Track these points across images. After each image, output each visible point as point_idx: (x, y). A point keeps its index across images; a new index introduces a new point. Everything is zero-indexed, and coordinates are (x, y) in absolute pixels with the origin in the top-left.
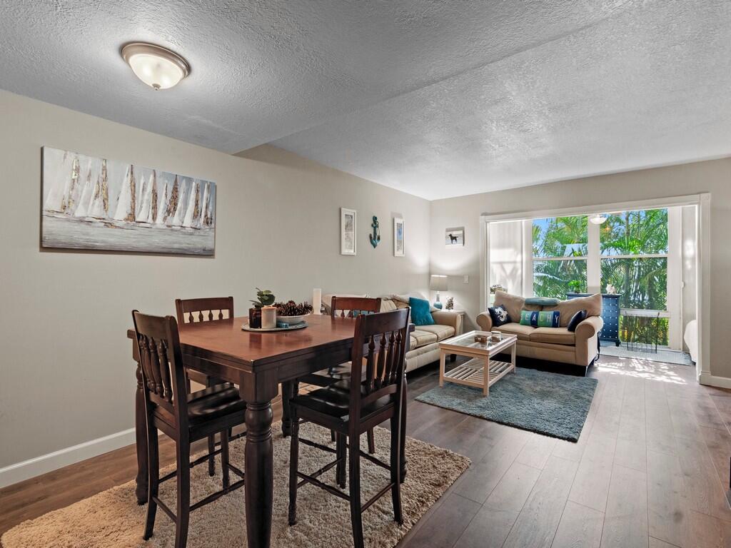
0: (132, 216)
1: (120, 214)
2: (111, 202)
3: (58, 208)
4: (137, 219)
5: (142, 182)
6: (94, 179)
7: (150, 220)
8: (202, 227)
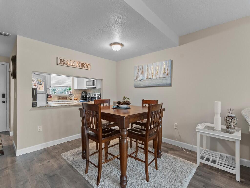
0: (148, 77)
1: (145, 77)
2: (144, 75)
3: (136, 79)
4: (149, 78)
5: (150, 67)
6: (141, 70)
7: (152, 78)
8: (166, 77)
